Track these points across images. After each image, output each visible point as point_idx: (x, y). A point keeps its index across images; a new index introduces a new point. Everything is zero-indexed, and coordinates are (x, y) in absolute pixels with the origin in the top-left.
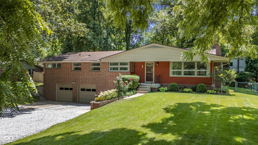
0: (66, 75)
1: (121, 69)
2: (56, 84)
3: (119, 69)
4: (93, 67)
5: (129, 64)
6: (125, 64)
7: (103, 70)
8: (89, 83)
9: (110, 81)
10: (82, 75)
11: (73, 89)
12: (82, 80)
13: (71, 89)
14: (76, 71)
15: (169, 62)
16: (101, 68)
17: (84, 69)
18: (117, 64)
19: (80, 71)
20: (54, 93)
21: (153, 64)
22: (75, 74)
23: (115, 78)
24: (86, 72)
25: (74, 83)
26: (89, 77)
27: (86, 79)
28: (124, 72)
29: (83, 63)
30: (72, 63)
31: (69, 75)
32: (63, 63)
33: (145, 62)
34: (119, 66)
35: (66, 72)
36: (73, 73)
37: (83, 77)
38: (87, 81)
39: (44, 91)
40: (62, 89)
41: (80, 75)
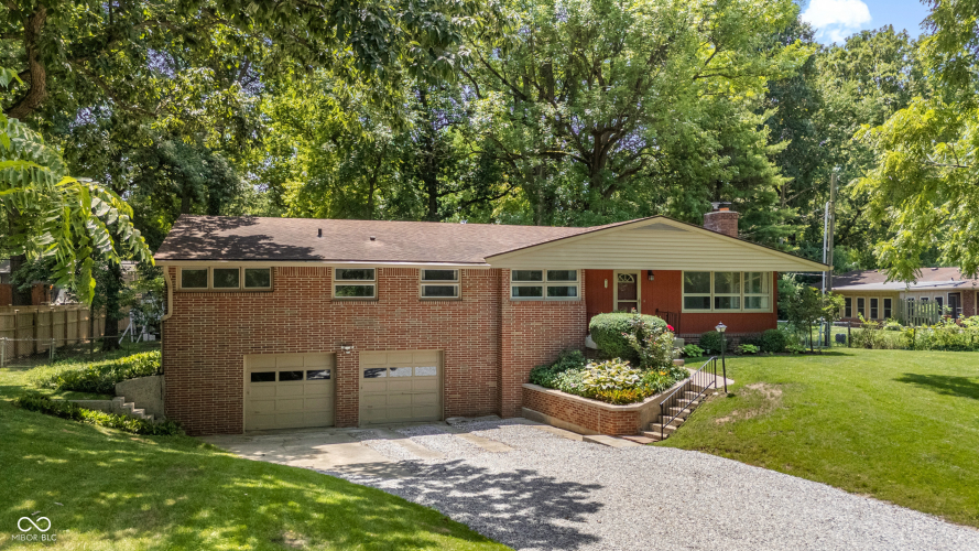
1: (552, 291)
2: (245, 357)
3: (545, 292)
4: (425, 285)
5: (579, 277)
6: (564, 275)
7: (474, 296)
8: (414, 345)
9: (518, 333)
10: (382, 316)
11: (339, 375)
12: (382, 336)
15: (680, 272)
16: (464, 289)
17: (392, 292)
18: (537, 275)
19: (373, 300)
20: (233, 399)
21: (635, 276)
22: (349, 315)
23: (535, 324)
24: (403, 305)
25: (347, 348)
26: (415, 322)
27: (403, 332)
28: (566, 304)
29: (389, 271)
30: (330, 268)
31: (316, 316)
32: (286, 270)
33: (611, 271)
34: (545, 284)
35: (304, 306)
36: (338, 310)
37: (389, 325)
38: (407, 337)
39: (167, 396)
40: (269, 377)
41: (371, 315)
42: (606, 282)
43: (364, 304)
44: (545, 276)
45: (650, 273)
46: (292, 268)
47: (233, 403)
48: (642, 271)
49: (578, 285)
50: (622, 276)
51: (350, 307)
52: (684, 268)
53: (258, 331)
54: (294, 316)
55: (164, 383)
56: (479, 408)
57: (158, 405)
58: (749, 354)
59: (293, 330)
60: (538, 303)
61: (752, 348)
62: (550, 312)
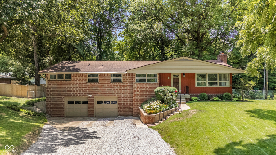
0: (79, 87)
1: (149, 80)
2: (65, 97)
3: (146, 80)
4: (113, 78)
7: (126, 82)
8: (109, 95)
9: (137, 92)
10: (100, 87)
11: (88, 103)
12: (100, 92)
13: (86, 103)
14: (93, 83)
15: (195, 74)
16: (124, 80)
17: (103, 80)
18: (144, 75)
19: (97, 83)
20: (62, 108)
21: (179, 75)
22: (91, 86)
23: (143, 90)
24: (106, 84)
25: (90, 96)
26: (109, 89)
27: (106, 92)
28: (152, 84)
29: (102, 74)
30: (86, 74)
31: (82, 87)
32: (74, 75)
33: (171, 74)
34: (146, 78)
35: (79, 84)
36: (88, 85)
37: (102, 89)
38: (107, 93)
39: (46, 107)
40: (72, 103)
41: (97, 87)
42: (169, 77)
43: (95, 84)
44: (146, 76)
45: (184, 74)
46: (76, 74)
47: (62, 109)
48: (181, 74)
49: (157, 78)
50: (174, 76)
51: (91, 84)
52: (196, 73)
53: (68, 91)
54: (77, 87)
55: (46, 103)
56: (128, 114)
57: (44, 109)
58: (216, 100)
59: (77, 90)
60: (144, 83)
61: (217, 98)
62: (148, 86)
